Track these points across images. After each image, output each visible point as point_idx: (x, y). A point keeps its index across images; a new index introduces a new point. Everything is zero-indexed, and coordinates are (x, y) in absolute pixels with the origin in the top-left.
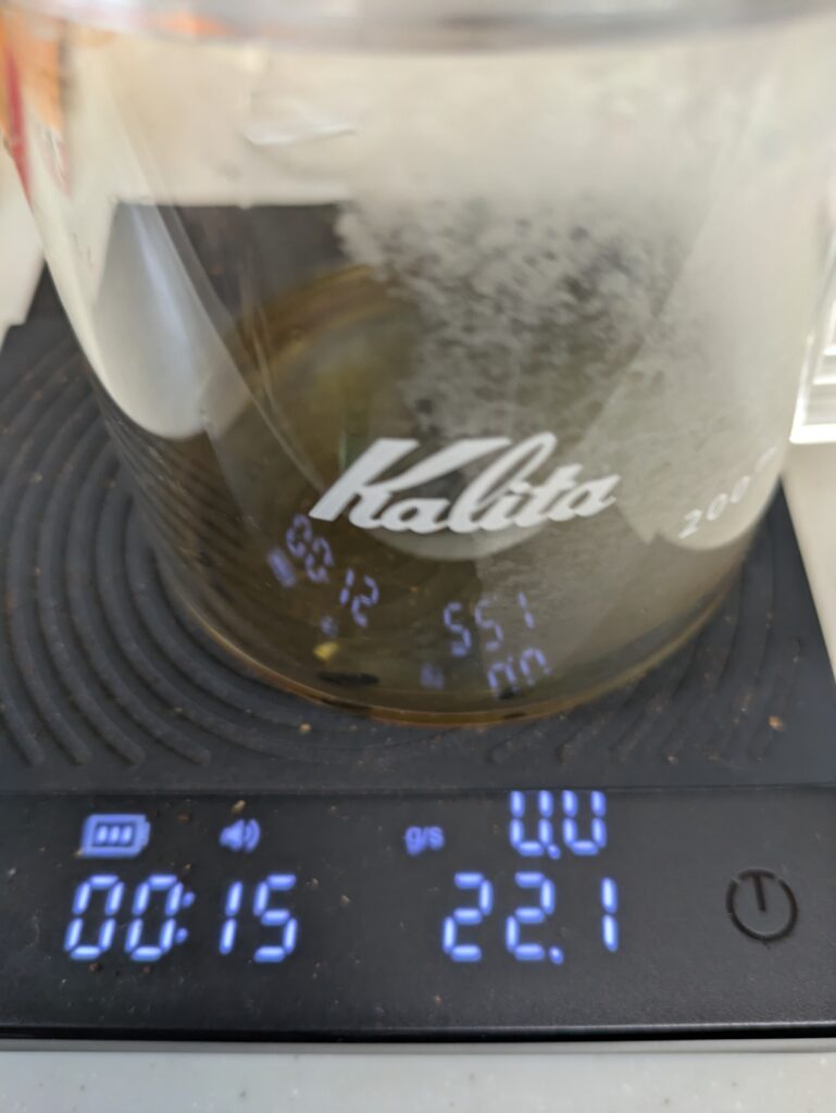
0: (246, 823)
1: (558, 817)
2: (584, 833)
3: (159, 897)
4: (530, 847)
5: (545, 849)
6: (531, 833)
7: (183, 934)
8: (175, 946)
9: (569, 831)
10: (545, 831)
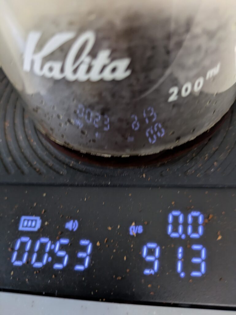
0: (74, 221)
1: (185, 224)
2: (195, 230)
3: (43, 246)
4: (175, 235)
5: (180, 236)
6: (175, 230)
7: (50, 259)
8: (48, 263)
9: (190, 230)
10: (180, 229)
